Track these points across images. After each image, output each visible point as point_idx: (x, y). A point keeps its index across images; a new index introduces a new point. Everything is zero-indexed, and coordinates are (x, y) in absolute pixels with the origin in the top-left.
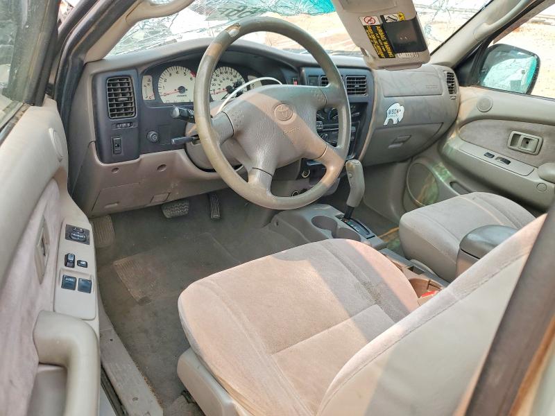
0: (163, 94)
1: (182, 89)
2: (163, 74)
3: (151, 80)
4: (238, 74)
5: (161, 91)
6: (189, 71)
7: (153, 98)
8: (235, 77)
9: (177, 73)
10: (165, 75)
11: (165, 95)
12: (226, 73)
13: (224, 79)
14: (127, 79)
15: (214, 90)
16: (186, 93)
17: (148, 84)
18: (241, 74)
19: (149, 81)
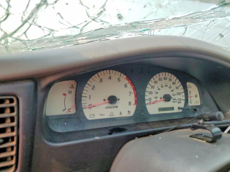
0: (87, 105)
1: (112, 100)
2: (91, 79)
3: (75, 86)
4: (178, 80)
5: (85, 102)
6: (125, 76)
7: (73, 111)
8: (174, 83)
9: (110, 78)
10: (93, 81)
11: (90, 107)
12: (165, 79)
13: (162, 87)
14: (12, 101)
15: (150, 99)
16: (118, 104)
17: (70, 92)
18: (180, 80)
19: (72, 87)
